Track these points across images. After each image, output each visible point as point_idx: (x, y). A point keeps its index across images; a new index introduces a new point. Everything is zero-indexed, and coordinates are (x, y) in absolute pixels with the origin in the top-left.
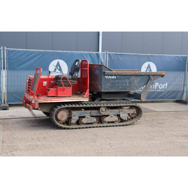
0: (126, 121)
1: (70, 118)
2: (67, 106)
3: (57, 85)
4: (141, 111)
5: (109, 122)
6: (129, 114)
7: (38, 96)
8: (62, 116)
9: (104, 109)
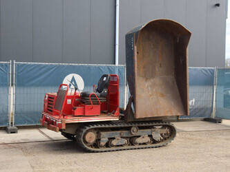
0: (158, 142)
1: (98, 140)
2: (95, 126)
3: (84, 103)
4: (175, 131)
5: (140, 144)
6: (161, 135)
7: (64, 116)
8: (90, 138)
9: (135, 129)
